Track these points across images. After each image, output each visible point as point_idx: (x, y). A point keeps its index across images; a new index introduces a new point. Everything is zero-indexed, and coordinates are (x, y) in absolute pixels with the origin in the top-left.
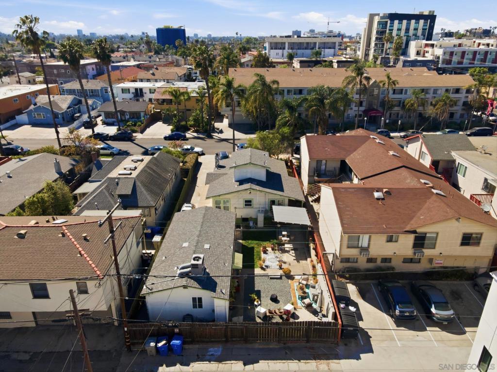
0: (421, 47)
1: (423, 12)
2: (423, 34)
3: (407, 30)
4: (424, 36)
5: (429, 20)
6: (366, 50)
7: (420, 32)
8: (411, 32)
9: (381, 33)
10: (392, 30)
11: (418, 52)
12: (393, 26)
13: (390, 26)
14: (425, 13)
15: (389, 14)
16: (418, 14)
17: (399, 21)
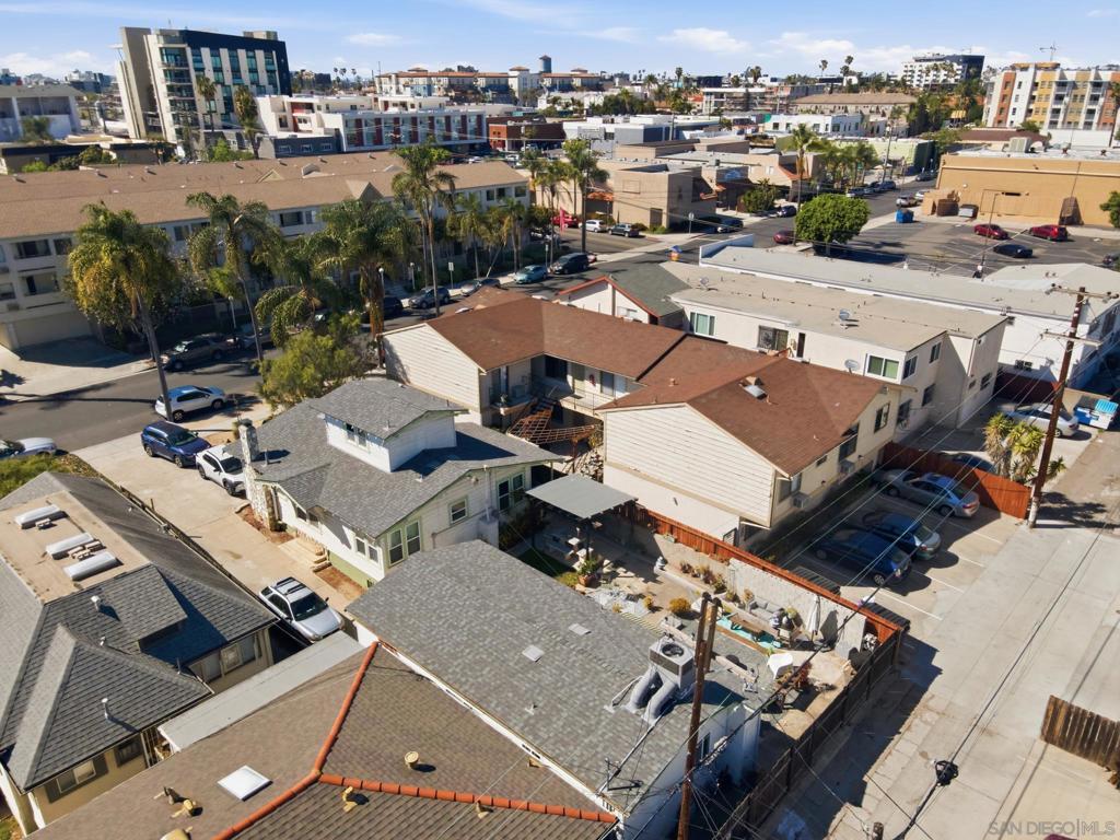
0: (284, 110)
1: (252, 33)
2: (272, 82)
3: (236, 71)
4: (275, 86)
5: (274, 52)
6: (146, 117)
7: (263, 78)
8: (246, 77)
9: (176, 75)
10: (203, 70)
11: (280, 120)
12: (201, 61)
13: (194, 61)
14: (256, 36)
15: (181, 32)
16: (242, 35)
17: (211, 49)
